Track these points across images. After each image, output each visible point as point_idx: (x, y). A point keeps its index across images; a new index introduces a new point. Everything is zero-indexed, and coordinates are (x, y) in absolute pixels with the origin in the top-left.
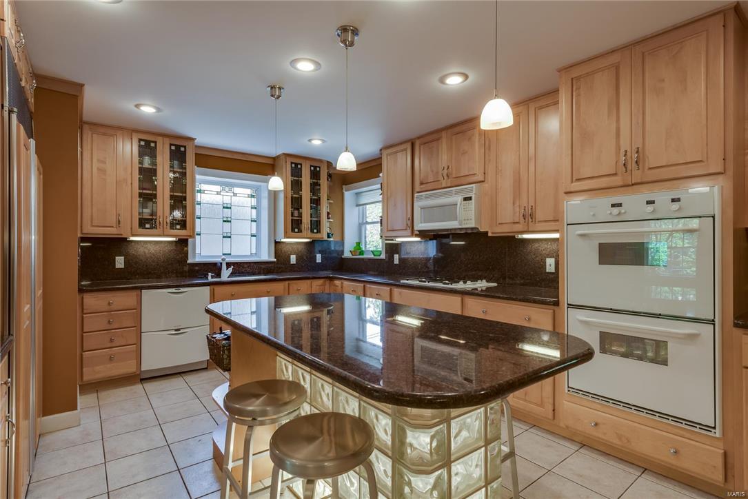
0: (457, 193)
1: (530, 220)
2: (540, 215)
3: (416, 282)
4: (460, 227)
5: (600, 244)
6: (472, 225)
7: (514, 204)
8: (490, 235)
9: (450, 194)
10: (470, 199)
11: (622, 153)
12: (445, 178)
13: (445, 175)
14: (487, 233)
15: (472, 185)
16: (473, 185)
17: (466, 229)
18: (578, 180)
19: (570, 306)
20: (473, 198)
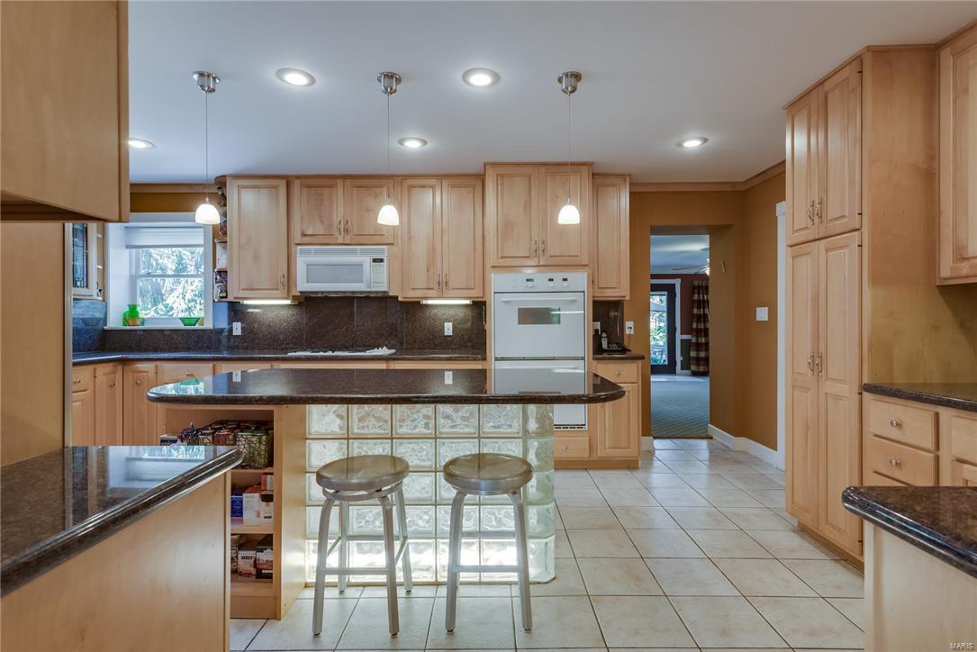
0: (363, 252)
1: (445, 287)
2: (452, 284)
3: (308, 353)
4: (369, 290)
5: (519, 309)
6: (385, 289)
7: (428, 271)
8: (400, 299)
9: (354, 252)
10: (382, 260)
11: (533, 242)
12: (342, 233)
13: (342, 229)
14: (397, 297)
15: (383, 247)
16: (385, 247)
17: (377, 292)
18: (502, 257)
19: (496, 359)
20: (385, 260)
